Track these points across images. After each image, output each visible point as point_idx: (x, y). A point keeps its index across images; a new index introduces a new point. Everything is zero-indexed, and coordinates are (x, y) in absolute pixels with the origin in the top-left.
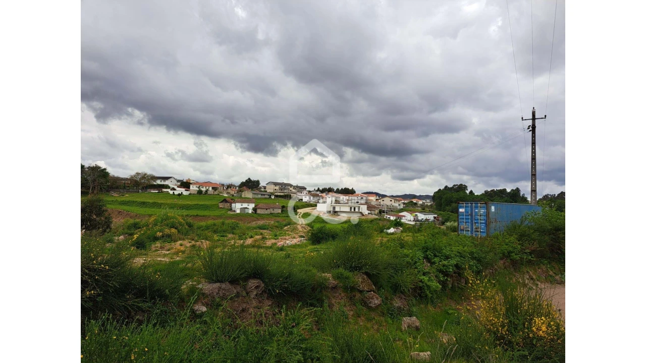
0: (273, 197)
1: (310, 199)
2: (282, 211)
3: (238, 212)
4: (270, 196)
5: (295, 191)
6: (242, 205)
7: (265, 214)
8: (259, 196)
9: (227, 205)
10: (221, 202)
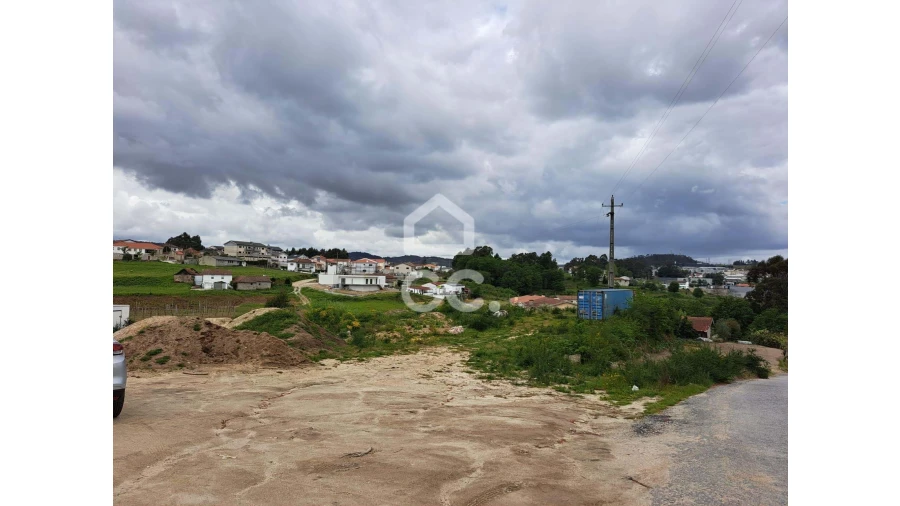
0: (244, 265)
1: (298, 266)
2: (272, 286)
3: (207, 287)
4: (241, 262)
5: (269, 255)
6: (212, 278)
7: (249, 290)
8: (226, 263)
9: (187, 278)
10: (178, 274)
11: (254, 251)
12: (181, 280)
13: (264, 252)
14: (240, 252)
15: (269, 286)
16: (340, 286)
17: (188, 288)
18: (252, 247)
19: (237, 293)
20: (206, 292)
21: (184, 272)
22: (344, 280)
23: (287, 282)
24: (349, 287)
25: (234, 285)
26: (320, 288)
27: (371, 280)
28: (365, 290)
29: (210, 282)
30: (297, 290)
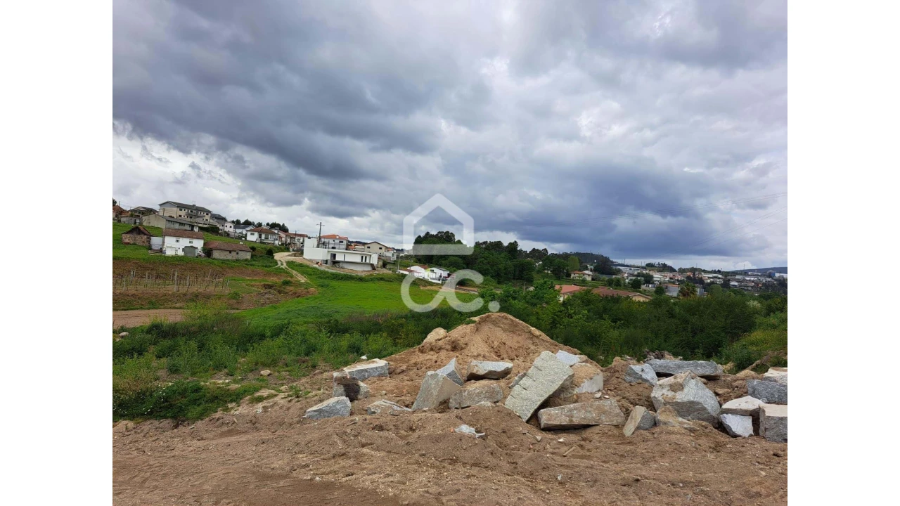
0: (196, 230)
1: (260, 237)
2: (252, 256)
3: (169, 253)
4: (193, 226)
5: (213, 222)
6: (178, 241)
7: (228, 260)
8: (177, 226)
9: (140, 239)
10: (128, 233)
11: (197, 216)
12: (132, 242)
13: (208, 217)
14: (180, 216)
15: (248, 256)
16: (329, 262)
17: (145, 251)
18: (194, 211)
19: (216, 262)
20: (176, 258)
21: (137, 230)
22: (334, 256)
23: (270, 253)
24: (341, 264)
25: (208, 252)
26: (308, 263)
27: (366, 257)
28: (359, 269)
29: (174, 246)
30: (282, 264)
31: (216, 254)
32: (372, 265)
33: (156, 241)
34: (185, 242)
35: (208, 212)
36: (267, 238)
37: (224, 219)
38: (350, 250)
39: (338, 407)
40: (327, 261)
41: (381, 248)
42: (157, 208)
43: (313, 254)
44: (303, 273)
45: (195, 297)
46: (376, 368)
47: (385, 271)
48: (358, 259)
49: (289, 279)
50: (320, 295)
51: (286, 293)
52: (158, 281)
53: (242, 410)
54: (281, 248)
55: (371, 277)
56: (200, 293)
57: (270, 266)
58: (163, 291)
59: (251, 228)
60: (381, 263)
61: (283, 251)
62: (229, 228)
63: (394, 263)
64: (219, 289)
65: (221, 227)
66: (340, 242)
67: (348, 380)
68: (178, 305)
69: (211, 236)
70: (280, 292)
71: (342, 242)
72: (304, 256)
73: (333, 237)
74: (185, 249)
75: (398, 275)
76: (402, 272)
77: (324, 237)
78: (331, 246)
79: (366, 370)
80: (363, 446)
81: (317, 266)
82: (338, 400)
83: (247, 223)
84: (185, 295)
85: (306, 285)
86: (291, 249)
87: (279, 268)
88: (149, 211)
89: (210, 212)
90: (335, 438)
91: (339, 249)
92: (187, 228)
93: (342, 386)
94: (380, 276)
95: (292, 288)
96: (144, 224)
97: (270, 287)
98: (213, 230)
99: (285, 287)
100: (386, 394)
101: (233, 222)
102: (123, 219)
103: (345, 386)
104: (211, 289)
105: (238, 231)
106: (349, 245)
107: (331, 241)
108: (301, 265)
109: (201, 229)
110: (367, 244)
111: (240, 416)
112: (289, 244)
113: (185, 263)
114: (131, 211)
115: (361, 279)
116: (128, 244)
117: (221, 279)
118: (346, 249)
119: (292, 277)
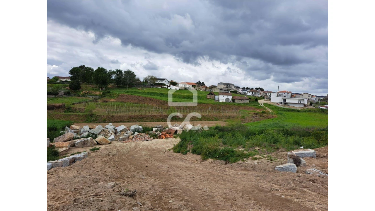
0: (229, 92)
1: (252, 94)
2: (250, 101)
3: (221, 101)
4: (228, 91)
5: (235, 89)
6: (223, 97)
7: (241, 103)
8: (223, 91)
9: (212, 96)
10: (208, 95)
11: (230, 87)
12: (209, 98)
13: (233, 87)
14: (224, 87)
15: (248, 101)
16: (282, 103)
17: (213, 101)
18: (229, 85)
19: (236, 104)
20: (223, 103)
21: (211, 94)
22: (285, 100)
23: (256, 100)
24: (288, 104)
25: (233, 100)
26: (273, 104)
27: (301, 101)
28: (298, 106)
29: (222, 99)
30: (261, 105)
31: (236, 101)
32: (304, 104)
33: (217, 97)
34: (226, 97)
35: (233, 85)
36: (255, 94)
37: (239, 88)
38: (292, 97)
39: (291, 168)
40: (281, 103)
41: (309, 96)
42: (217, 85)
43: (275, 100)
44: (270, 108)
45: (229, 117)
46: (309, 153)
47: (312, 107)
48: (297, 102)
49: (264, 111)
50: (278, 118)
51: (264, 117)
52: (218, 111)
53: (249, 162)
54: (261, 98)
55: (304, 110)
56: (231, 116)
57: (257, 106)
58: (219, 115)
59: (249, 90)
60: (309, 103)
61: (262, 99)
62: (241, 91)
63: (317, 103)
64: (237, 114)
65: (238, 91)
66: (288, 94)
67: (294, 156)
68: (224, 120)
69: (234, 94)
70: (261, 116)
71: (289, 94)
72: (271, 101)
73: (284, 92)
74: (226, 100)
75: (319, 109)
76: (321, 107)
77: (280, 92)
78: (283, 96)
79: (304, 154)
80: (305, 188)
81: (277, 105)
82: (290, 165)
83: (247, 88)
84: (226, 116)
85: (272, 114)
86: (265, 98)
87: (260, 106)
88: (214, 87)
89: (234, 85)
90: (291, 181)
91: (287, 97)
92: (226, 92)
93: (292, 159)
94: (309, 110)
95: (266, 115)
96: (213, 91)
97: (257, 114)
98: (235, 92)
99: (263, 114)
100: (315, 166)
101: (242, 88)
102: (207, 90)
103: (293, 159)
104: (235, 114)
105: (244, 92)
106: (292, 95)
107: (283, 94)
108: (269, 105)
109: (231, 92)
110: (301, 94)
111: (248, 164)
112: (264, 96)
113: (226, 105)
114: (209, 87)
115: (298, 111)
116: (208, 98)
117: (238, 111)
118: (291, 97)
119: (266, 110)
